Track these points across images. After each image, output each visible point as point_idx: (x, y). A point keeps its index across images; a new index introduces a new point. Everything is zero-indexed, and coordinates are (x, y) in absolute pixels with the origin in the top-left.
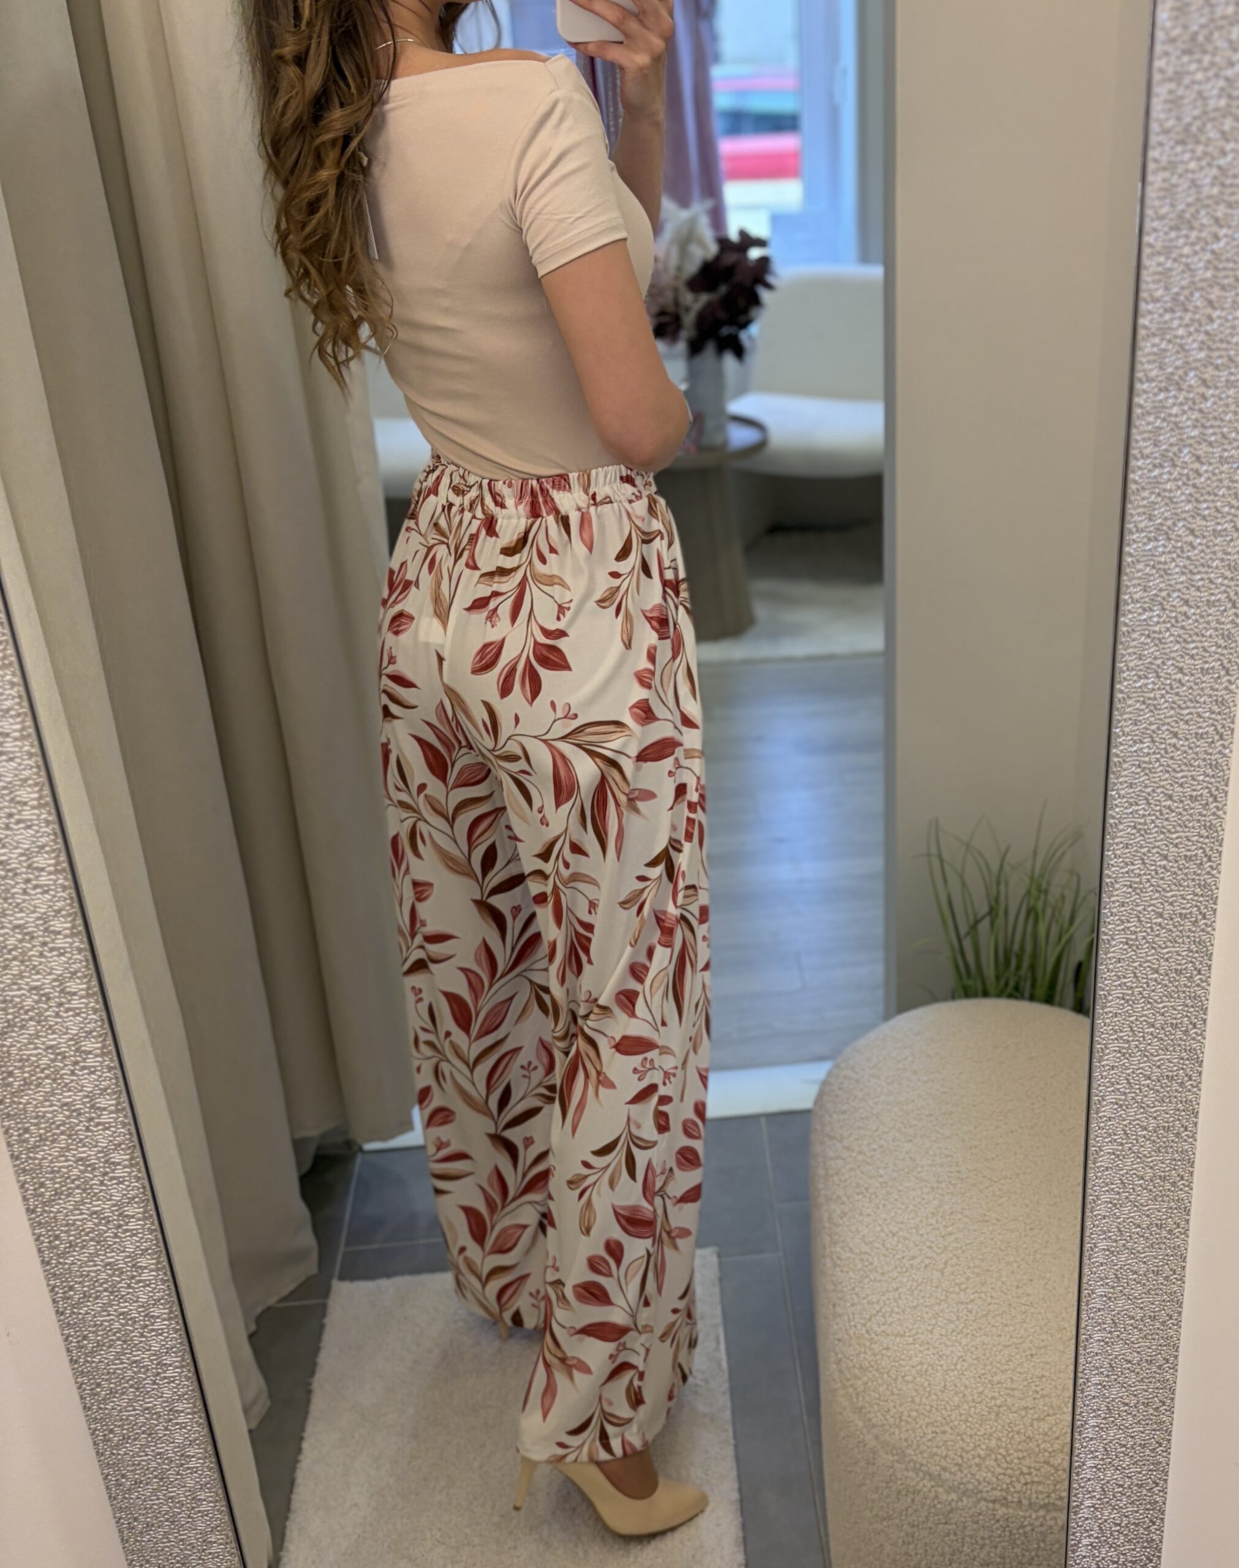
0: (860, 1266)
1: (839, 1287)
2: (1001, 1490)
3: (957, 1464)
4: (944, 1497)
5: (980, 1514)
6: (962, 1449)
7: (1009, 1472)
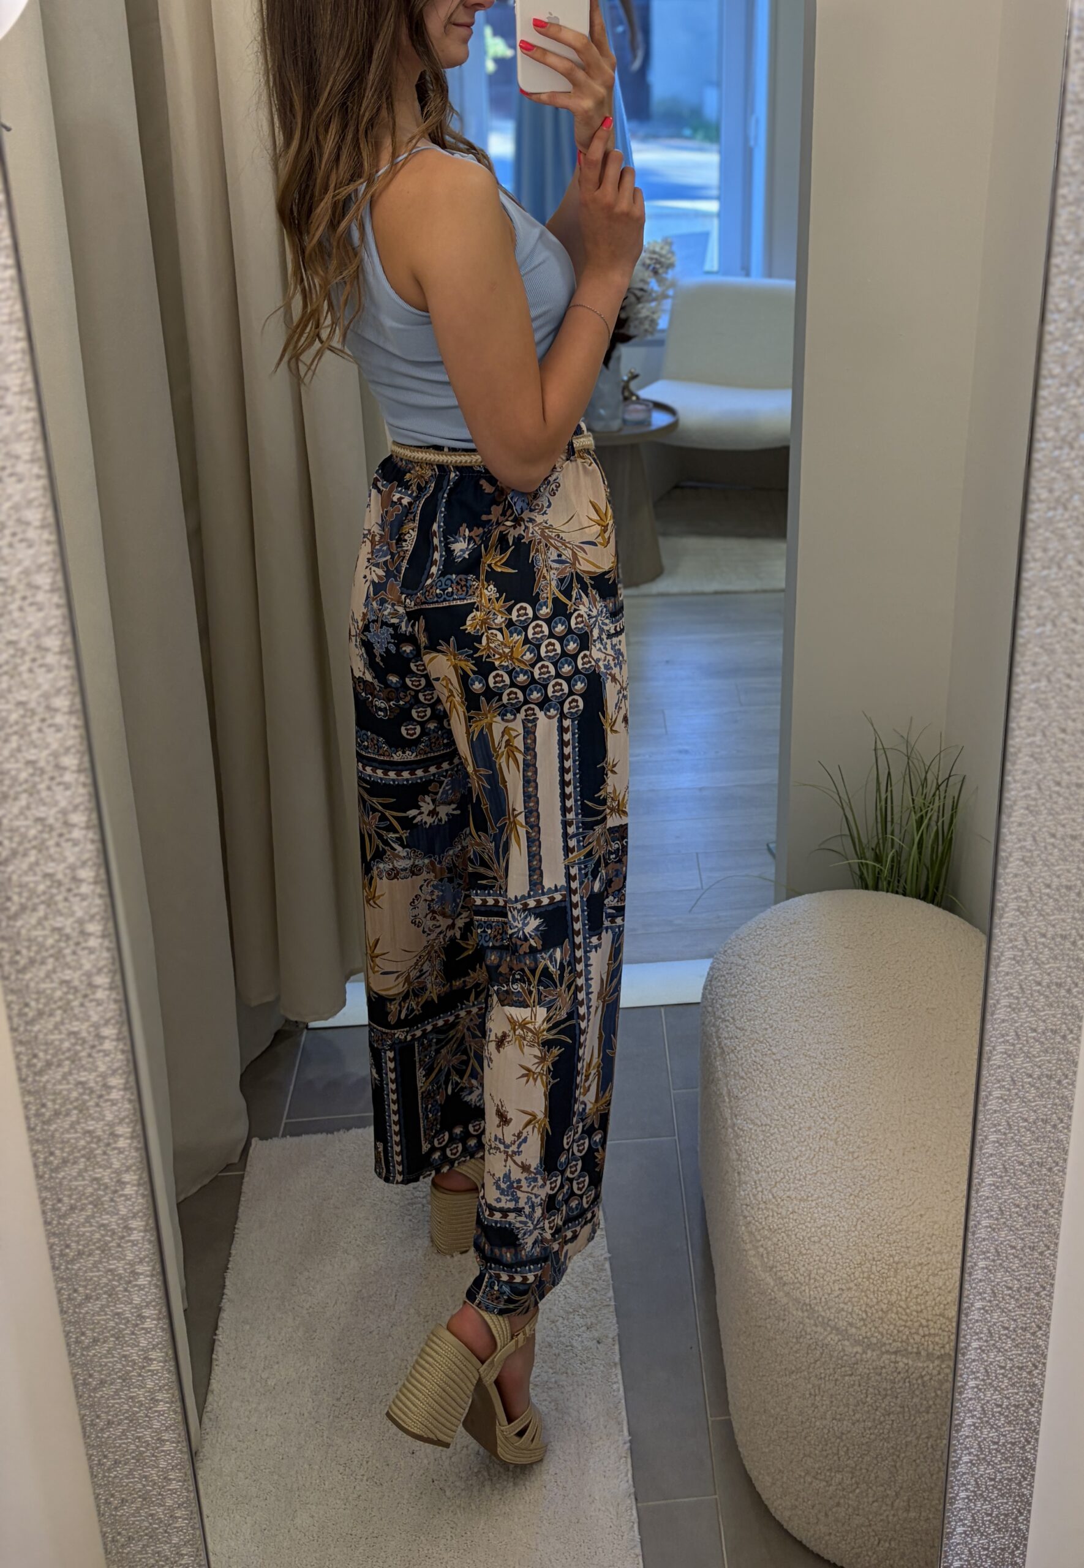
0: (761, 1137)
1: (744, 1156)
2: (902, 1342)
3: (862, 1319)
4: (849, 1350)
5: (882, 1368)
6: (867, 1305)
7: (909, 1323)
